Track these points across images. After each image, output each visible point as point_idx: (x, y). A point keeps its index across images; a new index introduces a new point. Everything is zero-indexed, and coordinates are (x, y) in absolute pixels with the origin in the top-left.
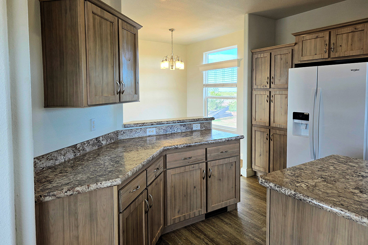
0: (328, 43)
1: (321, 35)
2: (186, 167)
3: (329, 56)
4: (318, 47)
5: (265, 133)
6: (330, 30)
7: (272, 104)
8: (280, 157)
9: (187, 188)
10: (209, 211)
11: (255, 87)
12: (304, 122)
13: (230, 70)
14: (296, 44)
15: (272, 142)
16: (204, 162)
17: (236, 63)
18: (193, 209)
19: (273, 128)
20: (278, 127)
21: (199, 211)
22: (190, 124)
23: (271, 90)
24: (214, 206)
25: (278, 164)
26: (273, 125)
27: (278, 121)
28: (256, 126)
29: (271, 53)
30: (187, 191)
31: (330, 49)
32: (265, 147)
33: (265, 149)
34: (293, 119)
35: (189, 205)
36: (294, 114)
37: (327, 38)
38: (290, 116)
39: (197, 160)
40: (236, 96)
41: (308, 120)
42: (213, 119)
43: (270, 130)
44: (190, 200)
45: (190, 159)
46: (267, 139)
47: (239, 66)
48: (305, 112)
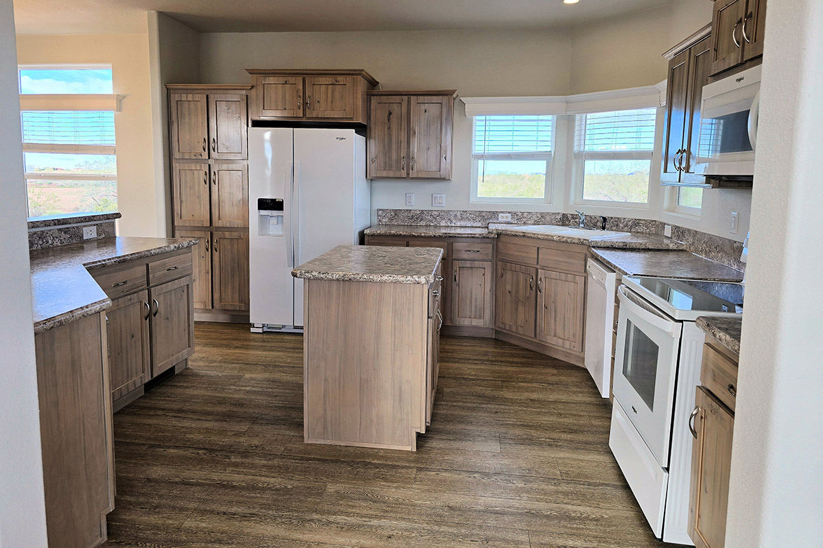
0: (301, 95)
1: (291, 80)
2: (120, 299)
3: (304, 115)
4: (287, 98)
5: (203, 240)
6: (304, 76)
7: (215, 188)
8: (233, 276)
9: (121, 338)
10: (155, 376)
11: (176, 155)
12: (275, 213)
13: (98, 115)
14: (252, 87)
15: (216, 255)
16: (143, 290)
17: (114, 103)
18: (131, 377)
19: (218, 229)
20: (228, 226)
21: (141, 377)
22: (77, 227)
23: (210, 162)
24: (161, 367)
25: (230, 288)
26: (216, 223)
27: (228, 215)
28: (185, 228)
29: (207, 96)
30: (121, 344)
31: (305, 104)
32: (203, 264)
33: (203, 267)
34: (259, 209)
35: (125, 368)
36: (260, 201)
37: (301, 87)
38: (254, 205)
39: (134, 287)
40: (116, 173)
41: (283, 210)
42: (118, 215)
43: (211, 234)
44: (127, 358)
45: (126, 285)
46: (207, 250)
47: (119, 109)
48: (278, 197)
